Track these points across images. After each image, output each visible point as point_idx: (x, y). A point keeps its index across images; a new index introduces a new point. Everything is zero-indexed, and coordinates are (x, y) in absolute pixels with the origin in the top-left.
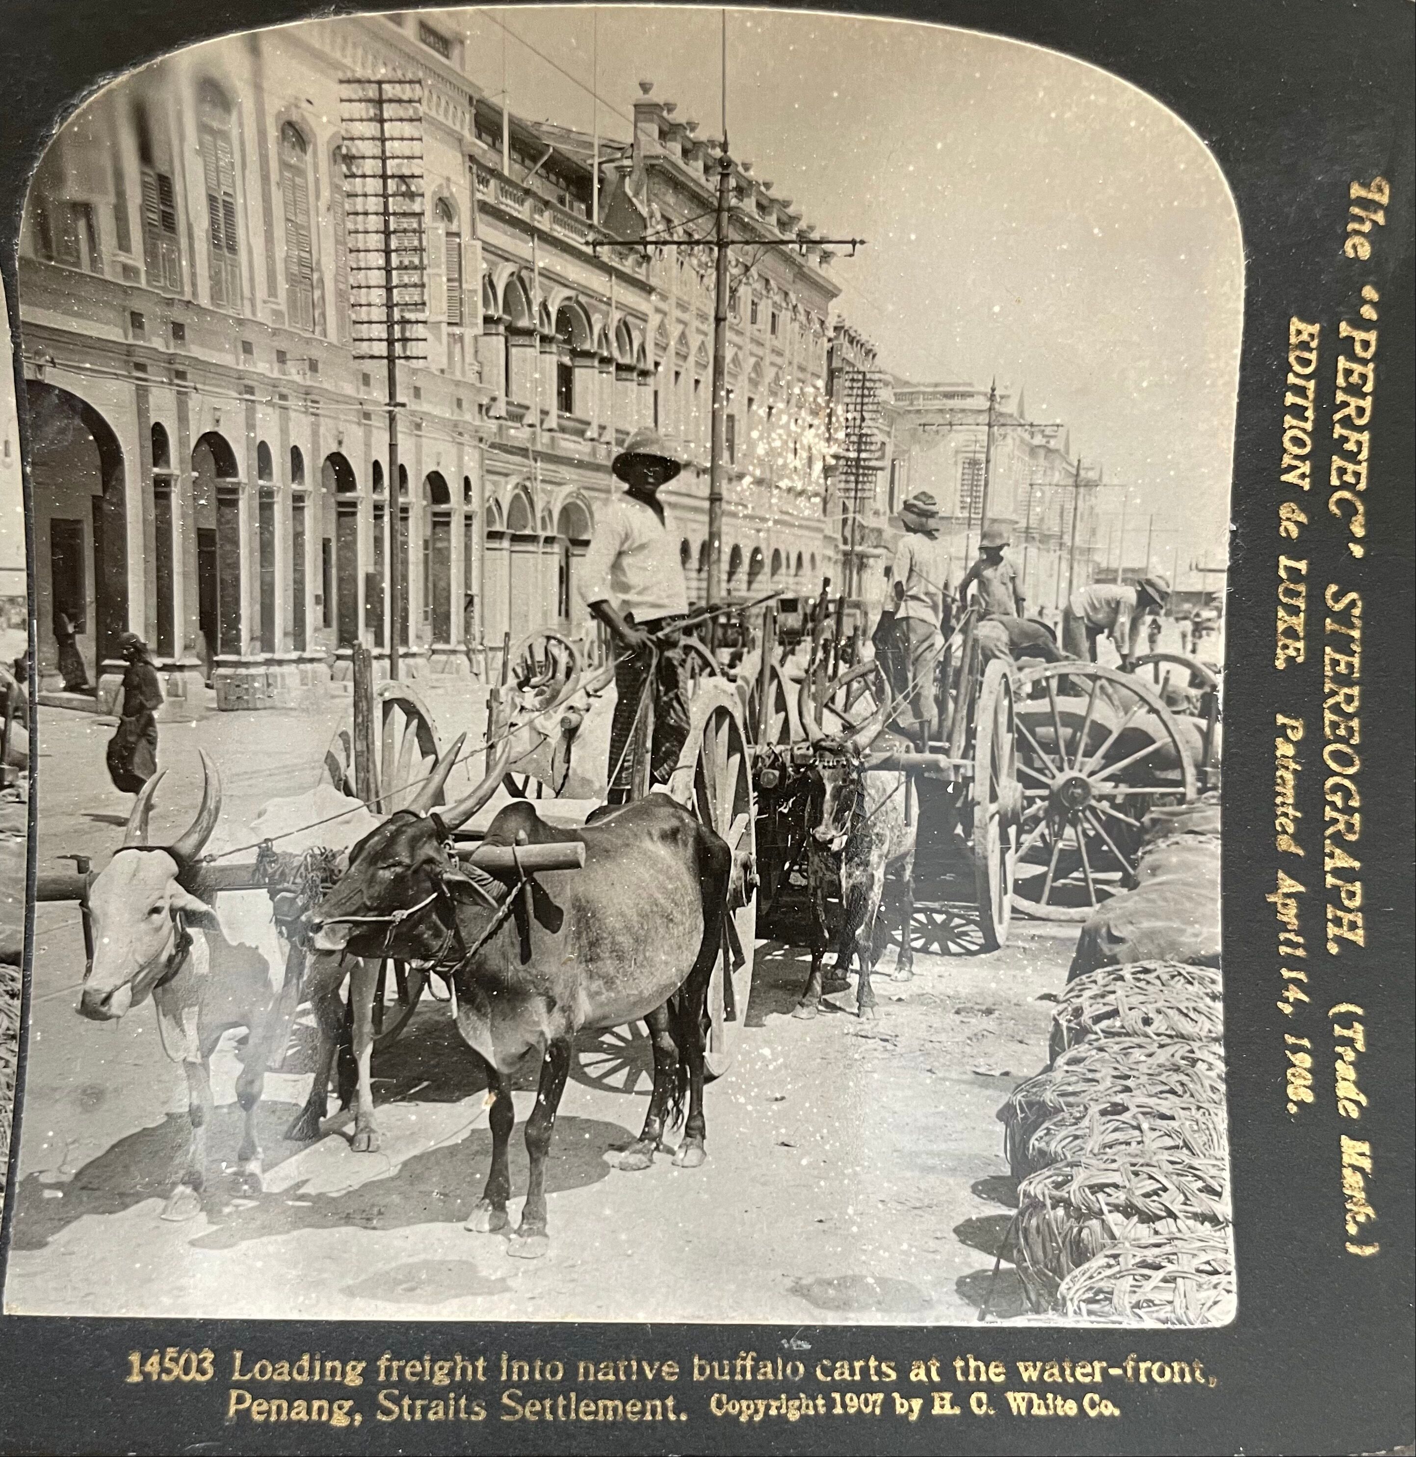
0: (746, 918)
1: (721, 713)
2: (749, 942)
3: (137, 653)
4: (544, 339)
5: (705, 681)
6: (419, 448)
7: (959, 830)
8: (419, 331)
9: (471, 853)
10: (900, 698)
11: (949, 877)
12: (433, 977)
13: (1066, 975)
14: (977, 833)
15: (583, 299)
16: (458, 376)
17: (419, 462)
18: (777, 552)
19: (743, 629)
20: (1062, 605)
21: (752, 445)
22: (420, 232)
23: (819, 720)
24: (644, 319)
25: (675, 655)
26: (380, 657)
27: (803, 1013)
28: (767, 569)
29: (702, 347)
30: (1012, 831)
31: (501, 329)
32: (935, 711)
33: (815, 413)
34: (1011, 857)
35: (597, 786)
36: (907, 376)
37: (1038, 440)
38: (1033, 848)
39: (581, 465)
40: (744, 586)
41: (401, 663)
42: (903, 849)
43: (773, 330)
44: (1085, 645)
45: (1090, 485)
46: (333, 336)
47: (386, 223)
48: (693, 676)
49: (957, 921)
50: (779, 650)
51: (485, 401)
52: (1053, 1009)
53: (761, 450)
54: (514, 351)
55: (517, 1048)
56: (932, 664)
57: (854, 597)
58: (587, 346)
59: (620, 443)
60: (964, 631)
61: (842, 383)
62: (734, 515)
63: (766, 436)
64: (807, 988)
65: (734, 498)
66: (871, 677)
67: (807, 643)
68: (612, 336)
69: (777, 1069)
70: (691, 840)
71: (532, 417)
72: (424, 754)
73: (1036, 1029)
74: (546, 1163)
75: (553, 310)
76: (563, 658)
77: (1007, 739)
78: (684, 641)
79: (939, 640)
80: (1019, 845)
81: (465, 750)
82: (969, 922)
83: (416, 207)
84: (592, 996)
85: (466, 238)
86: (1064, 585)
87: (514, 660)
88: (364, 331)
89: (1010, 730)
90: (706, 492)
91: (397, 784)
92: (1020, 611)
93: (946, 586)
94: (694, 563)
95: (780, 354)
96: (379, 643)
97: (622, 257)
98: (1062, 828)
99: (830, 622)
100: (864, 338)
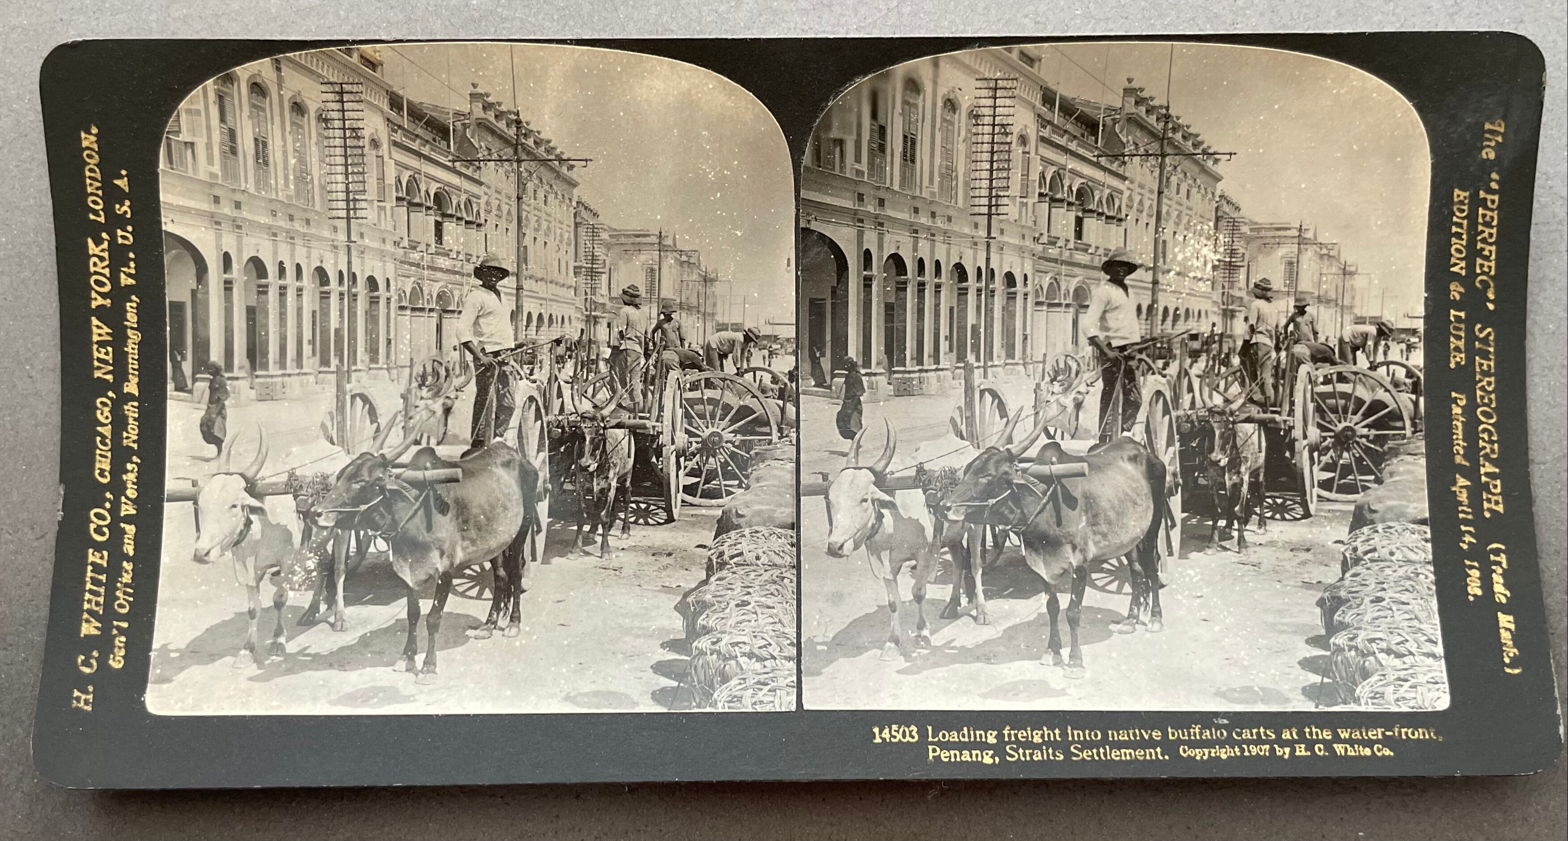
0: (1175, 502)
1: (1159, 393)
2: (1179, 515)
3: (852, 367)
4: (1070, 204)
5: (1150, 378)
6: (1001, 260)
7: (1287, 454)
8: (1005, 201)
9: (1028, 469)
10: (1254, 385)
11: (1283, 479)
12: (1011, 534)
13: (1347, 530)
14: (1297, 456)
15: (1090, 184)
16: (1024, 223)
17: (1001, 267)
18: (1187, 310)
19: (1170, 350)
20: (1338, 336)
21: (1175, 255)
22: (1009, 151)
23: (1211, 397)
24: (1121, 192)
25: (1133, 363)
26: (978, 367)
27: (1209, 551)
28: (1182, 318)
29: (1151, 207)
30: (1316, 454)
31: (1047, 199)
32: (1272, 391)
33: (1208, 239)
34: (1316, 468)
35: (1093, 433)
36: (1256, 219)
37: (1324, 251)
38: (1327, 464)
39: (1085, 267)
40: (1170, 327)
41: (990, 370)
42: (1258, 465)
43: (1188, 197)
44: (1350, 357)
45: (1352, 274)
46: (960, 203)
47: (993, 148)
48: (1143, 375)
49: (1289, 502)
50: (1189, 361)
51: (1037, 235)
52: (1342, 548)
53: (1180, 257)
54: (1053, 210)
55: (1058, 571)
56: (1270, 367)
57: (1228, 332)
58: (1091, 207)
59: (1106, 255)
60: (1287, 349)
61: (1223, 224)
62: (1165, 291)
63: (1183, 250)
64: (1210, 539)
65: (1165, 282)
66: (1238, 374)
67: (1204, 357)
68: (1104, 202)
69: (1198, 581)
70: (1144, 462)
71: (1060, 243)
72: (1002, 417)
73: (1334, 559)
74: (1079, 631)
75: (1074, 189)
76: (1074, 367)
77: (1311, 406)
78: (1138, 356)
79: (1274, 354)
80: (1319, 462)
81: (1023, 415)
82: (1295, 503)
83: (1009, 140)
84: (1096, 543)
85: (1032, 154)
86: (1339, 325)
87: (1048, 368)
88: (977, 201)
89: (1312, 401)
90: (1150, 279)
91: (988, 433)
92: (1316, 339)
93: (1277, 326)
94: (1144, 316)
95: (1190, 209)
96: (978, 359)
97: (1112, 162)
98: (1342, 453)
99: (1215, 346)
100: (1234, 201)
